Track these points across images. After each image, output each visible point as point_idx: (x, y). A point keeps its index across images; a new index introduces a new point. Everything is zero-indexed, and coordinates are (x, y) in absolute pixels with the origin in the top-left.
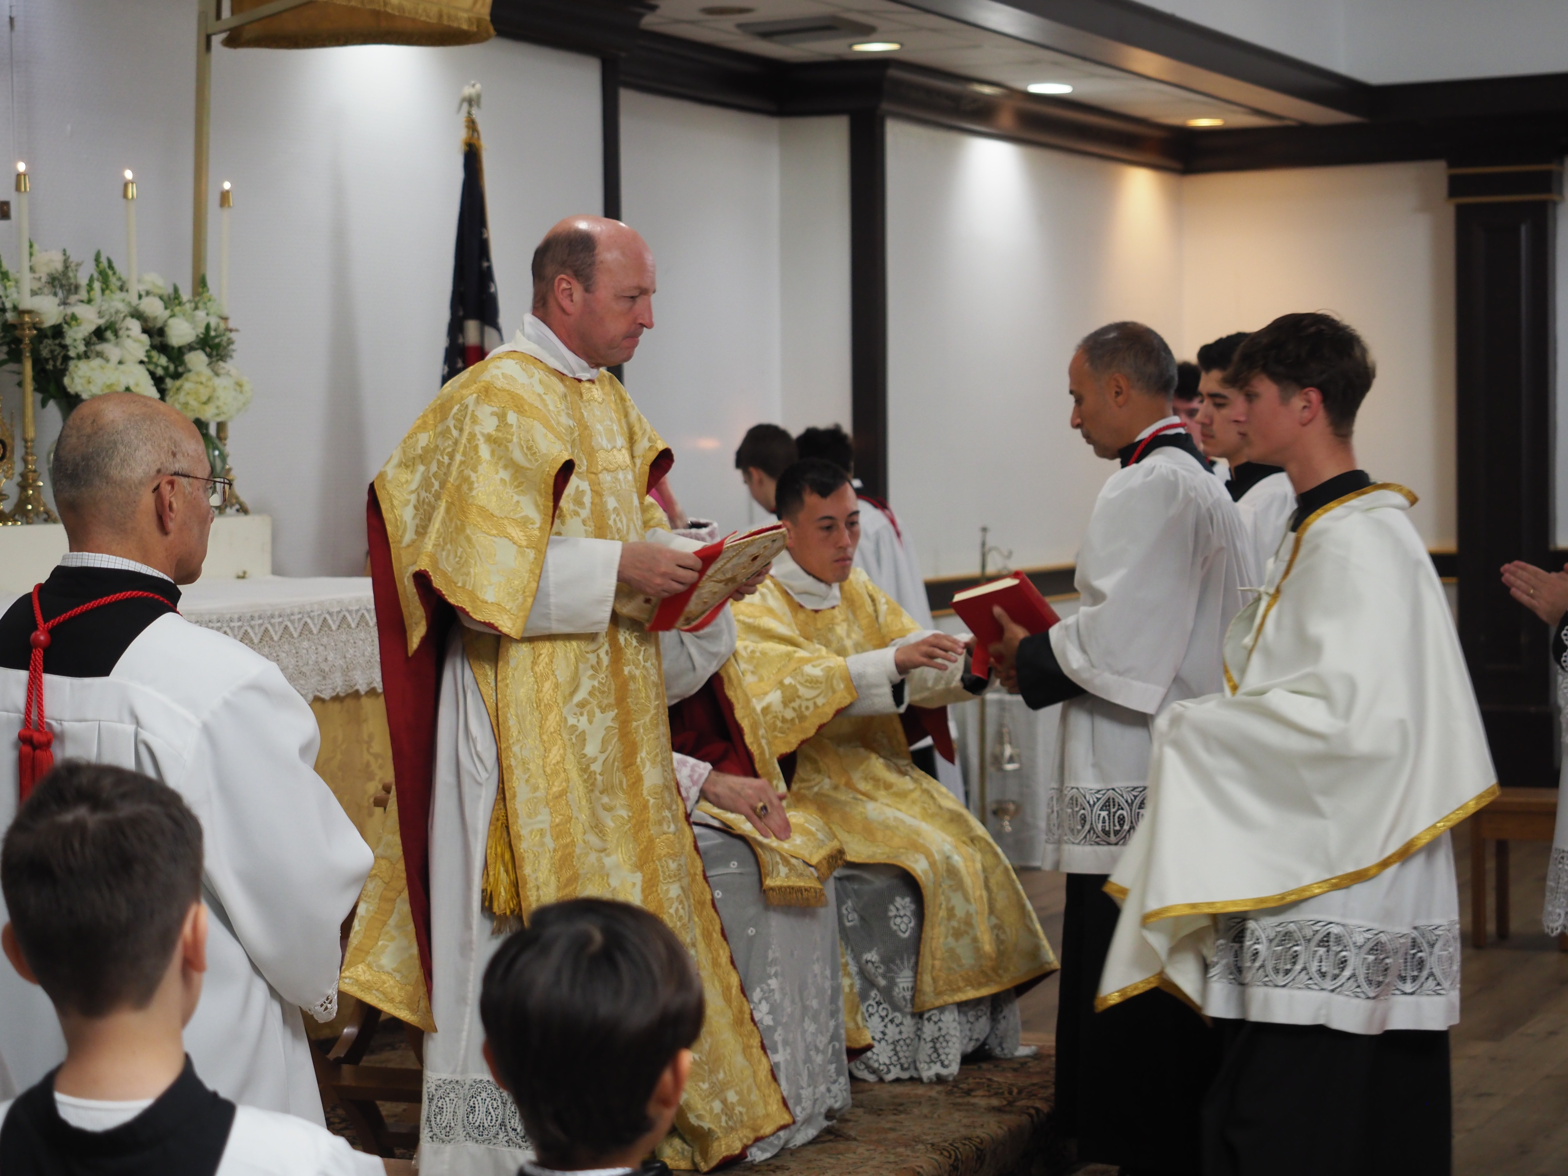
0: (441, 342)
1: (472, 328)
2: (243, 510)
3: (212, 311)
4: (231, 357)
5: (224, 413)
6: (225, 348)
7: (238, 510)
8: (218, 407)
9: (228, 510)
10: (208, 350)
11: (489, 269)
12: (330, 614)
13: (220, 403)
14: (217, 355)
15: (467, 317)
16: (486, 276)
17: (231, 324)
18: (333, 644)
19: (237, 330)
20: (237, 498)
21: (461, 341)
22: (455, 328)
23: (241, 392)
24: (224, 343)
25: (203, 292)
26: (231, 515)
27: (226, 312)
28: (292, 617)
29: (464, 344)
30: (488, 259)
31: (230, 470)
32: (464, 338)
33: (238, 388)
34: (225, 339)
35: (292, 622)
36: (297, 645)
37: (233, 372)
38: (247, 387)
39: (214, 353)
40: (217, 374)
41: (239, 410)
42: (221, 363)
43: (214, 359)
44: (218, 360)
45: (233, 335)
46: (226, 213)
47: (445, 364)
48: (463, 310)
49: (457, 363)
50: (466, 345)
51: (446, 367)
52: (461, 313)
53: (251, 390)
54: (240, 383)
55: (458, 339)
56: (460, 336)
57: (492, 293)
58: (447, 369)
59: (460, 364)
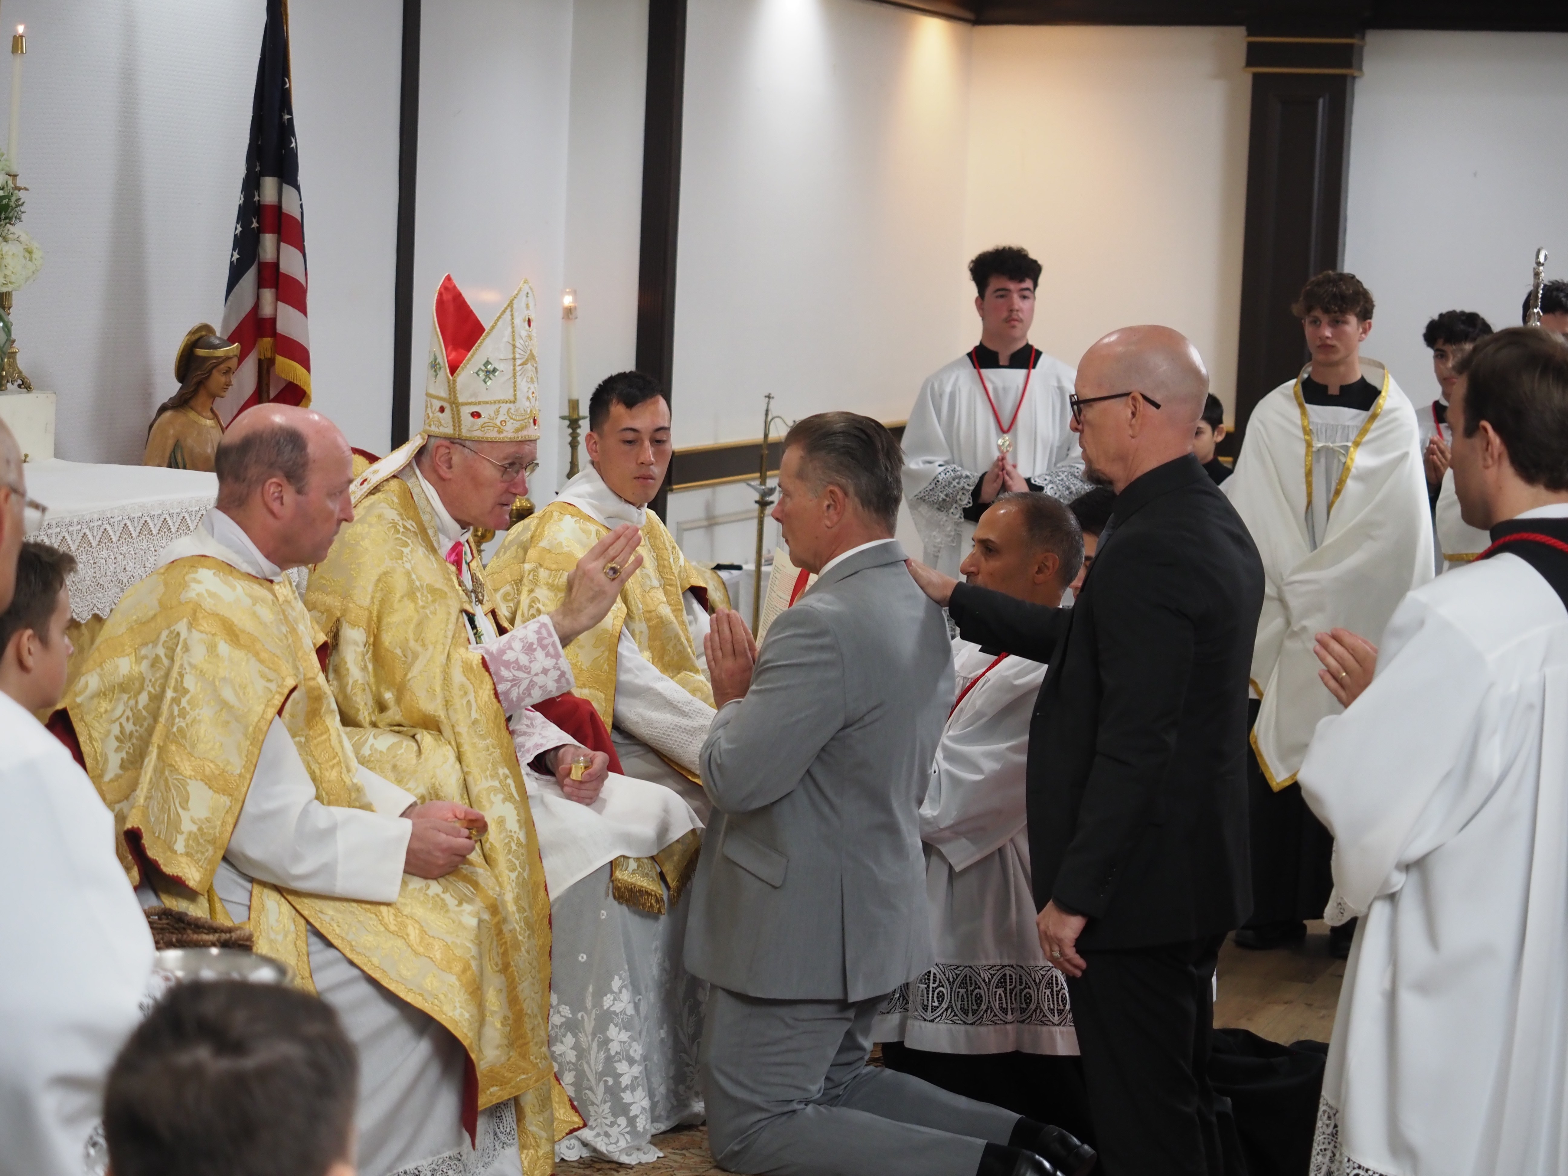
0: (236, 198)
1: (269, 184)
2: (25, 386)
4: (19, 218)
5: (11, 283)
6: (12, 209)
7: (19, 386)
8: (5, 276)
9: (9, 385)
11: (291, 121)
12: (131, 520)
13: (8, 272)
14: (6, 218)
15: (263, 173)
16: (287, 130)
17: (21, 183)
18: (133, 552)
19: (26, 189)
20: (20, 372)
21: (256, 198)
22: (251, 185)
23: (31, 260)
24: (12, 204)
26: (12, 393)
27: (14, 169)
28: (91, 524)
29: (259, 201)
30: (290, 112)
31: (14, 341)
32: (259, 196)
33: (27, 255)
34: (13, 199)
35: (91, 529)
36: (95, 554)
37: (24, 237)
38: (37, 255)
40: (6, 240)
41: (27, 279)
42: (10, 228)
44: (6, 225)
45: (22, 194)
46: (18, 60)
47: (238, 222)
48: (260, 166)
49: (252, 223)
50: (262, 203)
51: (239, 226)
52: (258, 169)
53: (41, 258)
54: (30, 250)
55: (254, 197)
56: (256, 194)
57: (293, 147)
58: (239, 229)
59: (255, 225)
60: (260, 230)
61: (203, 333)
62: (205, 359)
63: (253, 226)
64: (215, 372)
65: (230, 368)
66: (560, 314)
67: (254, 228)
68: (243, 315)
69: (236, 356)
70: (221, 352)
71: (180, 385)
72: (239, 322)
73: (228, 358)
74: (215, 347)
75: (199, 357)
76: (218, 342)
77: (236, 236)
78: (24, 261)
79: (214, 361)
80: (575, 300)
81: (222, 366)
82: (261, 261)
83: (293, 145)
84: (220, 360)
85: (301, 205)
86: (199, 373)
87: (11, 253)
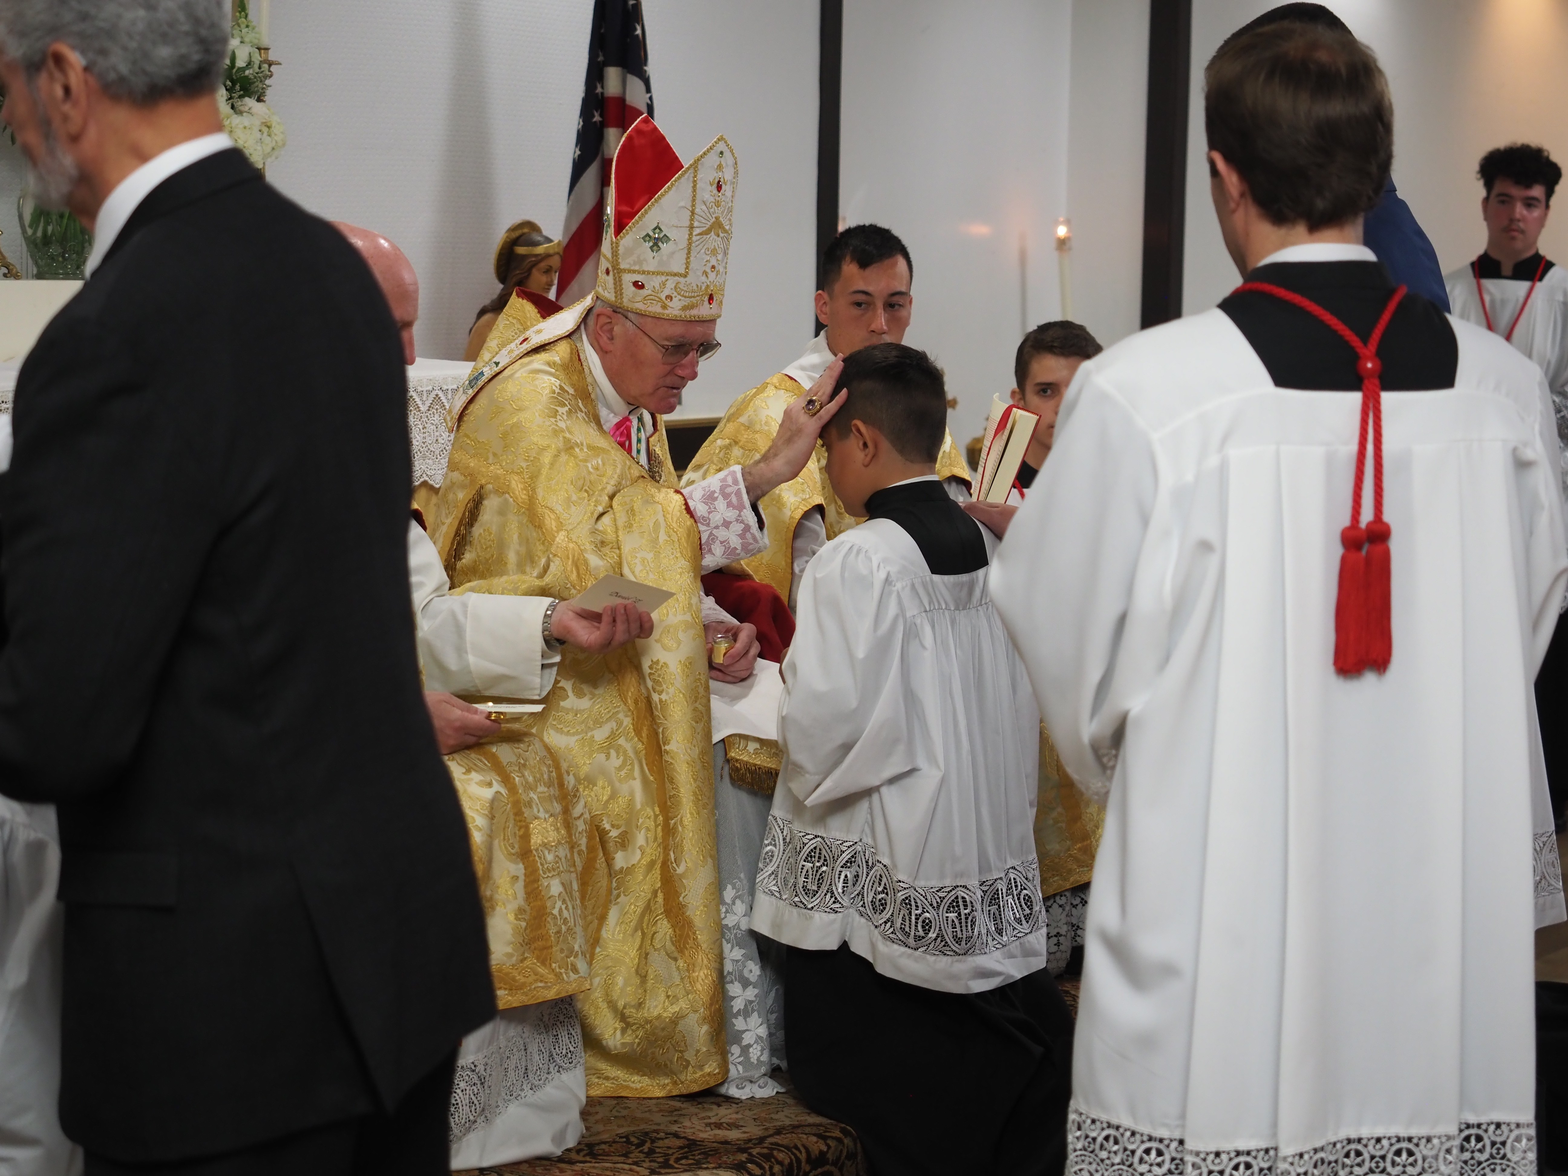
1: (612, 74)
3: (246, 39)
4: (265, 94)
6: (258, 83)
10: (229, 83)
14: (243, 92)
15: (607, 63)
16: (632, 16)
17: (272, 57)
19: (280, 64)
21: (599, 90)
22: (595, 75)
23: (269, 135)
24: (257, 77)
25: (240, 18)
27: (265, 42)
29: (602, 94)
32: (602, 87)
33: (265, 130)
34: (258, 72)
38: (277, 129)
39: (238, 87)
40: (240, 113)
42: (250, 102)
43: (235, 95)
44: (246, 97)
45: (273, 68)
47: (580, 117)
48: (604, 56)
49: (594, 116)
50: (606, 95)
51: (581, 121)
52: (601, 59)
53: (282, 133)
54: (269, 124)
55: (596, 88)
56: (599, 86)
57: (638, 35)
58: (581, 123)
59: (597, 118)
60: (603, 125)
61: (526, 230)
62: (524, 257)
63: (595, 120)
64: (534, 271)
65: (551, 267)
66: (1053, 245)
67: (595, 122)
68: (583, 215)
69: (558, 253)
70: (540, 250)
71: (501, 286)
72: (580, 221)
73: (547, 256)
74: (536, 244)
75: (518, 255)
76: (539, 238)
77: (578, 131)
78: (258, 135)
79: (533, 259)
80: (1069, 230)
81: (543, 265)
82: (606, 157)
83: (639, 32)
84: (540, 258)
85: (651, 98)
86: (518, 272)
87: (241, 126)
